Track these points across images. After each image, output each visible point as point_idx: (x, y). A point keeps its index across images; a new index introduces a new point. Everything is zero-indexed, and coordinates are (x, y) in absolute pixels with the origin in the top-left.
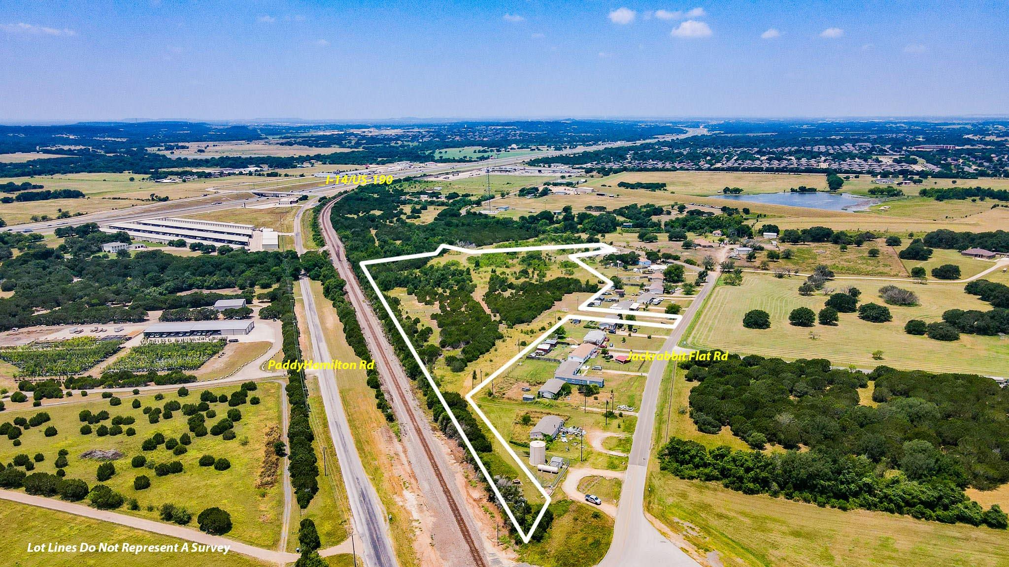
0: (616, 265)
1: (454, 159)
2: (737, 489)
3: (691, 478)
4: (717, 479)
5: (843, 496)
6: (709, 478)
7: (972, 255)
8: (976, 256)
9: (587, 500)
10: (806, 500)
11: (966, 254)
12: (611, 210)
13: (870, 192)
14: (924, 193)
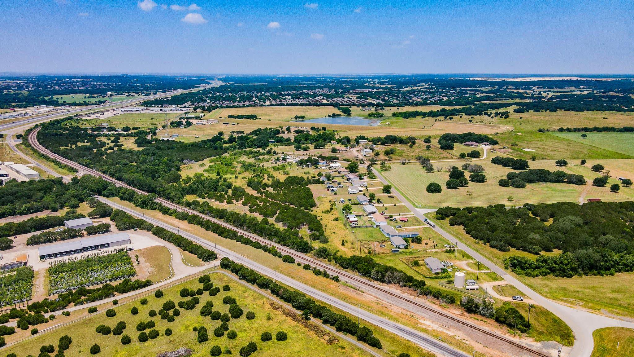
0: (308, 165)
1: (80, 103)
2: (563, 277)
3: (537, 276)
4: (549, 273)
5: (608, 269)
6: (546, 274)
7: (469, 145)
8: (471, 145)
9: (515, 299)
10: (595, 275)
11: (466, 145)
12: (249, 133)
13: (370, 115)
14: (394, 115)
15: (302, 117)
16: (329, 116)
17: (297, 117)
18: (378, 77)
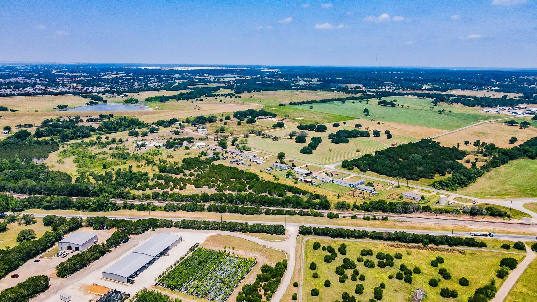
7: (261, 119)
13: (126, 101)
14: (147, 100)
15: (65, 107)
16: (88, 104)
17: (59, 107)
18: (67, 66)
